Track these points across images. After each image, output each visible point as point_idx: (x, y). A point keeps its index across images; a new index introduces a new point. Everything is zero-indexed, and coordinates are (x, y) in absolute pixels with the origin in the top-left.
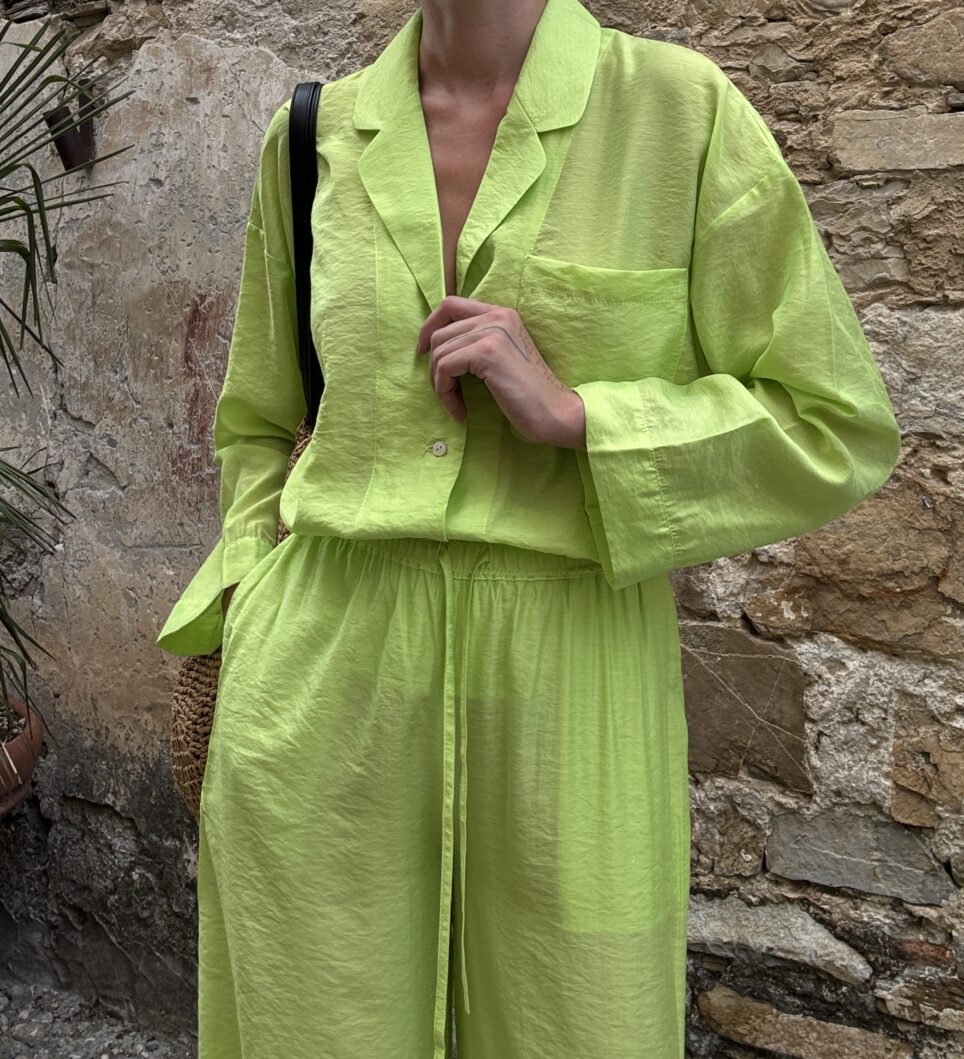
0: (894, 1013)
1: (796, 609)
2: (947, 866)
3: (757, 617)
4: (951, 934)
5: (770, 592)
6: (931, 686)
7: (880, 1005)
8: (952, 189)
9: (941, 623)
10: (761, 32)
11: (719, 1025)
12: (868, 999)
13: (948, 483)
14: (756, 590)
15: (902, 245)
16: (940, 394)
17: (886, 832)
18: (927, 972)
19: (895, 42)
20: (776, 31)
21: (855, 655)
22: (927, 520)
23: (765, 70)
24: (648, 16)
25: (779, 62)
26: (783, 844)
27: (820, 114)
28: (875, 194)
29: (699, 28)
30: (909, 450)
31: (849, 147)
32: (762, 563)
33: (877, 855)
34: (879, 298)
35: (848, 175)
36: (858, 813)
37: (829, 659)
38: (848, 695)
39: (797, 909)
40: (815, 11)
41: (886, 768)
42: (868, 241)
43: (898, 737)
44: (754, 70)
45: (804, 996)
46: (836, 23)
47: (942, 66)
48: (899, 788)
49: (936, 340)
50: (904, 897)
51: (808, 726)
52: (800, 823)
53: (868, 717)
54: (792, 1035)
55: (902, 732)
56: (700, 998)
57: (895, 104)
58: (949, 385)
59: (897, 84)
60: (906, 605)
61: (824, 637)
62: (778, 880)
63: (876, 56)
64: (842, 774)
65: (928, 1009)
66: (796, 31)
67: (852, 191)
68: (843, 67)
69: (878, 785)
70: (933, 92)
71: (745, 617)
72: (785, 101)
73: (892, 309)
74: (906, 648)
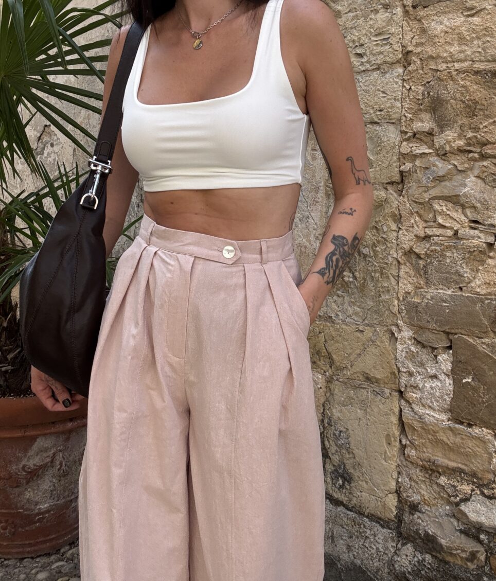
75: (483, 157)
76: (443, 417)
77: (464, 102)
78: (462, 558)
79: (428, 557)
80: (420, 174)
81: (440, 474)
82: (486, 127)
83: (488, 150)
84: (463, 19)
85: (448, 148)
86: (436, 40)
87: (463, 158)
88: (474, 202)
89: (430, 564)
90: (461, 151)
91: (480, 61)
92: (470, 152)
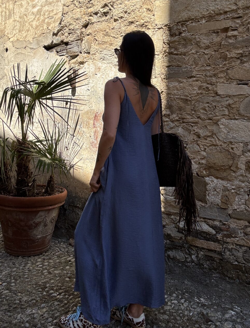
0: (219, 239)
1: (206, 172)
2: (229, 215)
3: (199, 173)
4: (229, 226)
5: (202, 169)
6: (228, 185)
7: (217, 238)
8: (237, 99)
9: (231, 174)
10: (205, 68)
11: (189, 242)
12: (215, 237)
13: (233, 150)
14: (199, 169)
15: (228, 108)
16: (233, 135)
17: (220, 209)
18: (225, 233)
19: (229, 71)
20: (208, 68)
21: (216, 180)
22: (229, 157)
23: (206, 75)
24: (185, 63)
25: (208, 74)
26: (201, 212)
27: (215, 84)
28: (224, 99)
29: (194, 66)
30: (227, 144)
31: (220, 90)
32: (200, 164)
33: (218, 213)
34: (224, 118)
35: (219, 95)
36: (215, 206)
37: (211, 180)
38: (214, 186)
39: (204, 222)
40: (215, 65)
41: (220, 199)
42: (222, 107)
43: (222, 193)
44: (204, 75)
45: (204, 237)
46: (219, 67)
47: (237, 77)
48: (222, 202)
49: (233, 125)
50: (222, 220)
51: (207, 192)
52: (205, 208)
53: (217, 190)
54: (202, 244)
55: (223, 193)
56: (186, 238)
57: (228, 83)
58: (235, 133)
59: (229, 79)
60: (225, 171)
61: (210, 177)
62: (201, 218)
63: (225, 74)
64: (212, 200)
65: (225, 239)
66: (211, 68)
67: (220, 98)
68: (219, 76)
69: (218, 201)
70: (235, 81)
71: (197, 173)
72: (209, 81)
73: (226, 120)
74: (224, 178)
75: (183, 122)
76: (173, 198)
77: (178, 107)
78: (178, 239)
79: (168, 241)
80: (166, 127)
81: (172, 215)
82: (184, 114)
83: (185, 120)
84: (178, 84)
85: (174, 119)
86: (170, 89)
87: (178, 122)
88: (181, 135)
89: (169, 243)
90: (177, 120)
91: (182, 96)
92: (180, 121)
